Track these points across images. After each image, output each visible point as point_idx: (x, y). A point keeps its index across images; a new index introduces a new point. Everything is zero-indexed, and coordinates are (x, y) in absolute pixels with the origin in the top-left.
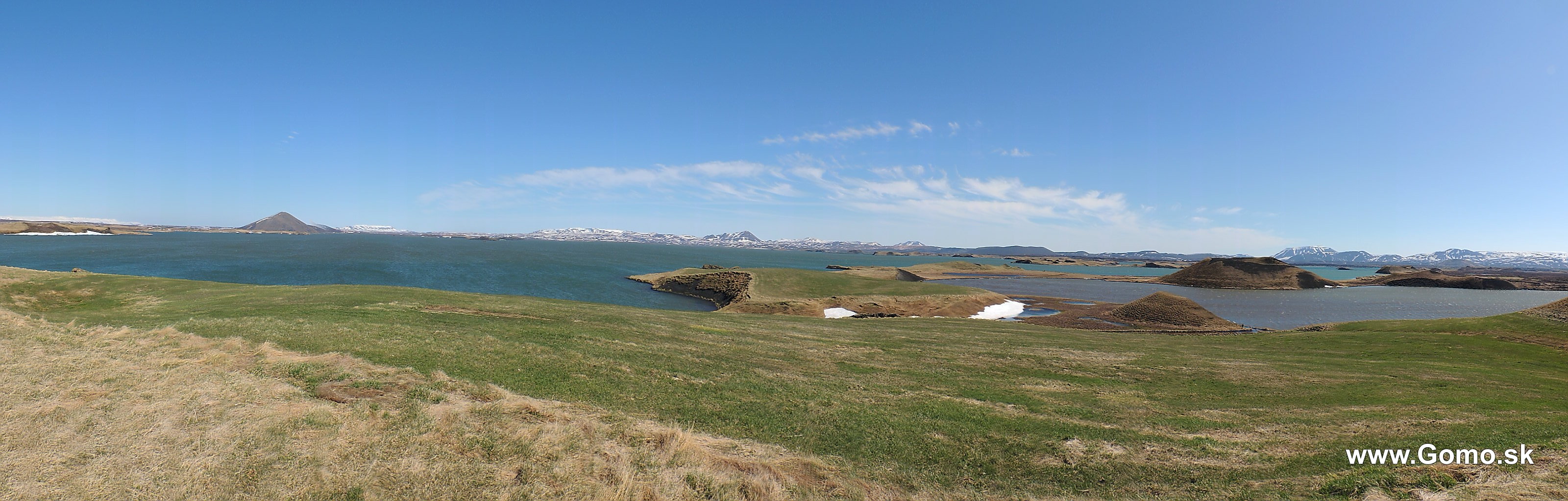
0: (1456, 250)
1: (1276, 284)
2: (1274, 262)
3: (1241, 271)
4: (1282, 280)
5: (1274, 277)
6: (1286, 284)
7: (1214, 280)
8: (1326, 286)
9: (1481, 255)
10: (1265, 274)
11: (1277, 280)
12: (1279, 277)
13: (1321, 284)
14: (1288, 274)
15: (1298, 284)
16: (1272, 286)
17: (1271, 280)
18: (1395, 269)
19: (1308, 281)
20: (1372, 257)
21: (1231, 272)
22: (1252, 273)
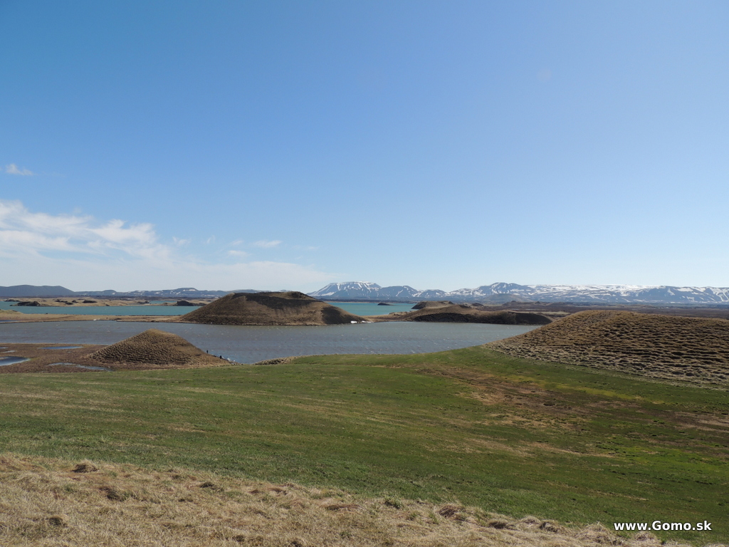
0: (502, 284)
1: (299, 320)
2: (300, 297)
3: (264, 306)
4: (306, 316)
5: (298, 312)
6: (309, 319)
7: (236, 316)
8: (352, 322)
9: (530, 288)
10: (289, 309)
11: (301, 315)
12: (304, 312)
13: (347, 320)
14: (313, 309)
15: (323, 320)
16: (295, 321)
17: (294, 316)
18: (431, 304)
19: (334, 316)
20: (416, 292)
21: (254, 307)
22: (275, 308)
